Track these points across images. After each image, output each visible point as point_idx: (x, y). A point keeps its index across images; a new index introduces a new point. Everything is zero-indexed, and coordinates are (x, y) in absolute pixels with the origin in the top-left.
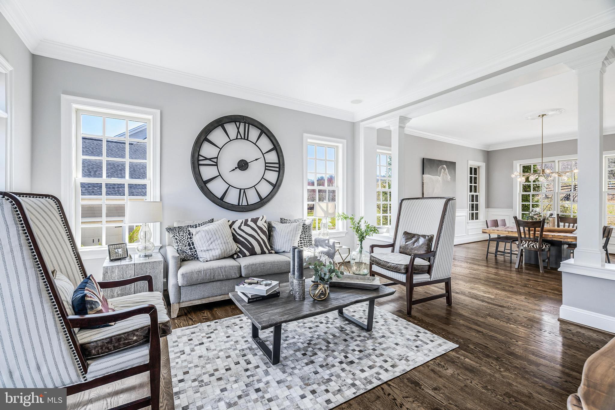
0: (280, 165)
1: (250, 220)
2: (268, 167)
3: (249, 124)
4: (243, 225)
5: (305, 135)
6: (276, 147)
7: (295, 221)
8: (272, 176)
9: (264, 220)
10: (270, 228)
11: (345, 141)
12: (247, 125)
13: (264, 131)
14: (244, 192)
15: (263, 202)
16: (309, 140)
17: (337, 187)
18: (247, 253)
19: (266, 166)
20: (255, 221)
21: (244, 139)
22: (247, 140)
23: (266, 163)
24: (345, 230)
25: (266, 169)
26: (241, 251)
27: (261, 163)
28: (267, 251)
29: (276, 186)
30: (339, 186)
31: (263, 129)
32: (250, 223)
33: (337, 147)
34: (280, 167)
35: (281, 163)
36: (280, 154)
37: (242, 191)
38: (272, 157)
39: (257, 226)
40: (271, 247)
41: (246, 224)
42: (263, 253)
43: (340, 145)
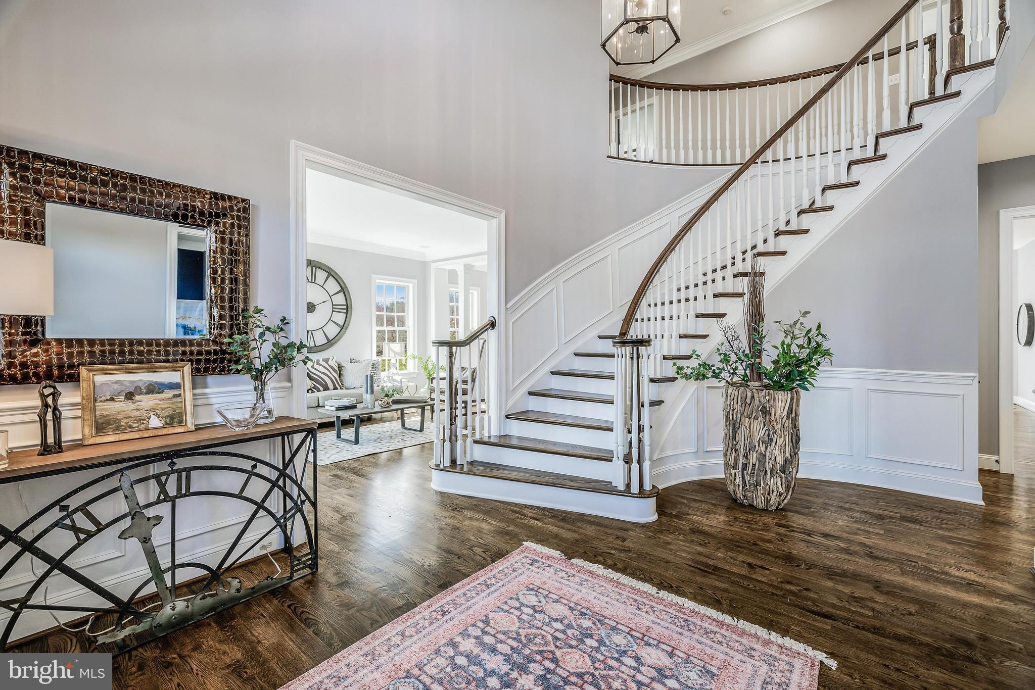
0: (347, 307)
1: (321, 360)
2: (335, 308)
3: (316, 268)
4: (315, 364)
5: (373, 276)
6: (343, 290)
7: (364, 361)
8: (340, 318)
9: (334, 360)
10: (340, 367)
11: (415, 281)
12: (314, 268)
13: (331, 273)
14: (312, 333)
15: (330, 343)
16: (377, 281)
17: (408, 327)
18: (321, 389)
19: (333, 308)
20: (326, 361)
21: (311, 282)
22: (314, 283)
23: (333, 305)
24: (417, 371)
25: (333, 311)
26: (315, 387)
27: (328, 305)
28: (339, 387)
29: (343, 328)
30: (410, 326)
31: (330, 271)
32: (321, 362)
33: (408, 286)
34: (347, 309)
35: (349, 305)
36: (347, 296)
37: (310, 333)
38: (340, 299)
39: (329, 365)
40: (342, 384)
41: (318, 363)
42: (335, 388)
43: (411, 286)
